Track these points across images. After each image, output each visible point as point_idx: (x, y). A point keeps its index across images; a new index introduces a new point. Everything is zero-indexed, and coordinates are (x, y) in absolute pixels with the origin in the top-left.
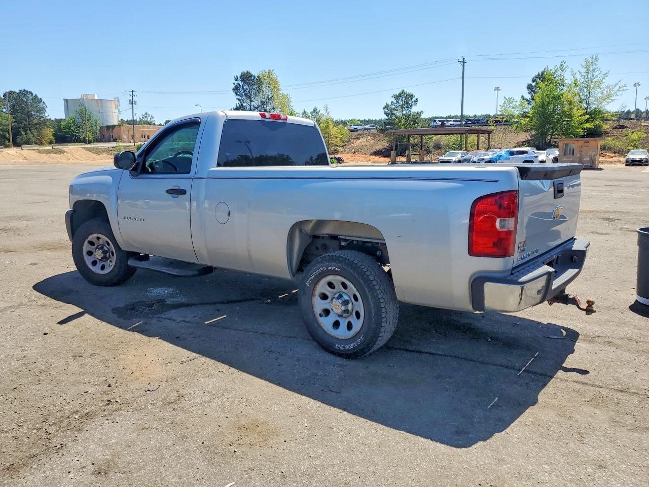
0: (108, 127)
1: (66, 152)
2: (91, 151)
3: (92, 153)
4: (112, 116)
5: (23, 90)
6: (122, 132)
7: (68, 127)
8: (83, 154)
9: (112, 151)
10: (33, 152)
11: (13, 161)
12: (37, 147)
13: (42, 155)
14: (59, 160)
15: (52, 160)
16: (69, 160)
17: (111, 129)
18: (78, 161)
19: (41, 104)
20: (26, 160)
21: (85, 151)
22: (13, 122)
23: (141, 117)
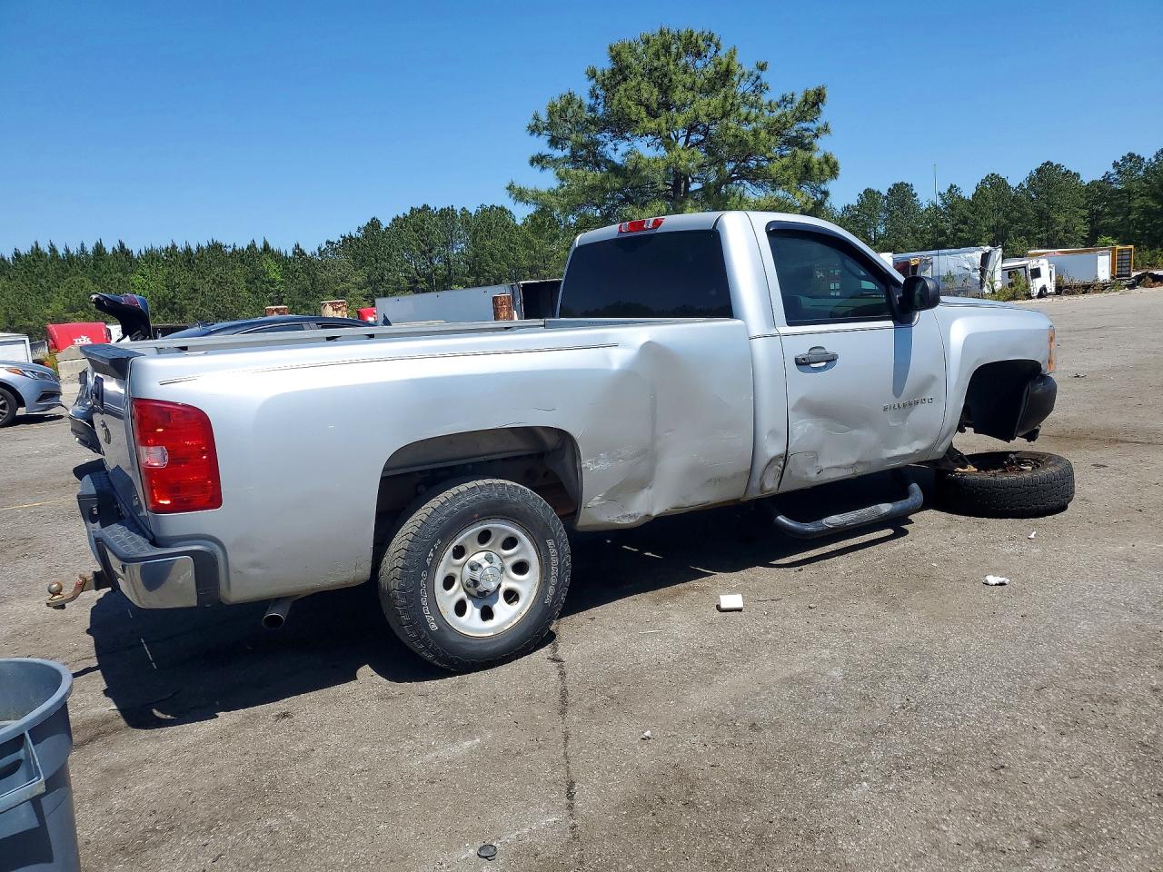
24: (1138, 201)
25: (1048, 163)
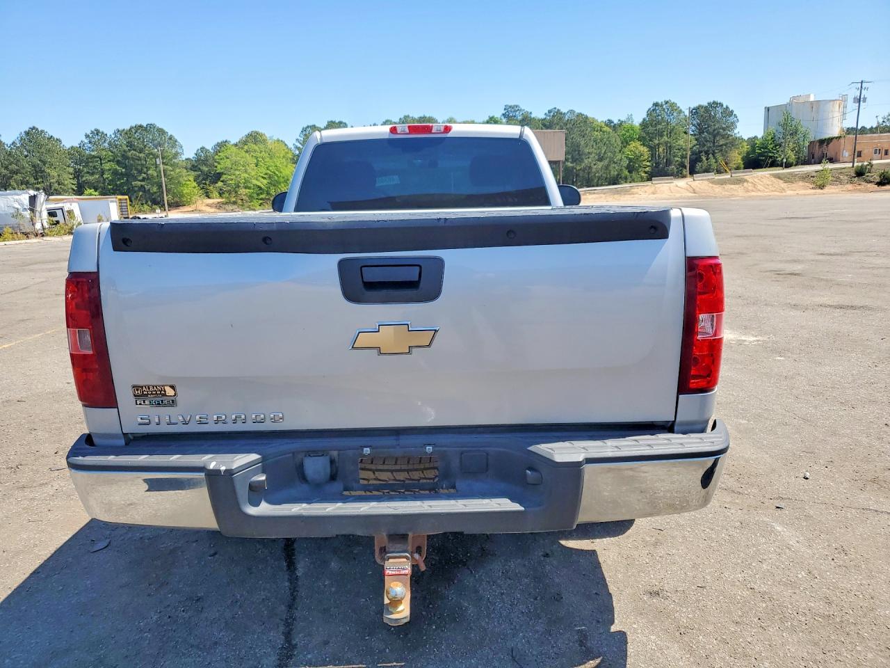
0: (822, 142)
1: (747, 181)
2: (782, 179)
3: (782, 181)
4: (832, 124)
5: (712, 101)
6: (842, 147)
7: (763, 146)
8: (768, 183)
9: (813, 177)
10: (706, 182)
11: (678, 195)
12: (711, 176)
13: (714, 186)
14: (734, 193)
15: (726, 193)
16: (748, 191)
17: (826, 144)
18: (759, 194)
19: (731, 118)
20: (695, 193)
21: (773, 179)
22: (694, 146)
23: (881, 121)
24: (108, 164)
25: (34, 128)
